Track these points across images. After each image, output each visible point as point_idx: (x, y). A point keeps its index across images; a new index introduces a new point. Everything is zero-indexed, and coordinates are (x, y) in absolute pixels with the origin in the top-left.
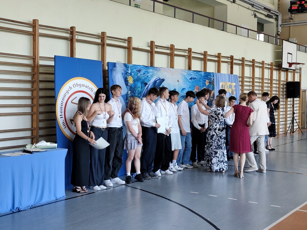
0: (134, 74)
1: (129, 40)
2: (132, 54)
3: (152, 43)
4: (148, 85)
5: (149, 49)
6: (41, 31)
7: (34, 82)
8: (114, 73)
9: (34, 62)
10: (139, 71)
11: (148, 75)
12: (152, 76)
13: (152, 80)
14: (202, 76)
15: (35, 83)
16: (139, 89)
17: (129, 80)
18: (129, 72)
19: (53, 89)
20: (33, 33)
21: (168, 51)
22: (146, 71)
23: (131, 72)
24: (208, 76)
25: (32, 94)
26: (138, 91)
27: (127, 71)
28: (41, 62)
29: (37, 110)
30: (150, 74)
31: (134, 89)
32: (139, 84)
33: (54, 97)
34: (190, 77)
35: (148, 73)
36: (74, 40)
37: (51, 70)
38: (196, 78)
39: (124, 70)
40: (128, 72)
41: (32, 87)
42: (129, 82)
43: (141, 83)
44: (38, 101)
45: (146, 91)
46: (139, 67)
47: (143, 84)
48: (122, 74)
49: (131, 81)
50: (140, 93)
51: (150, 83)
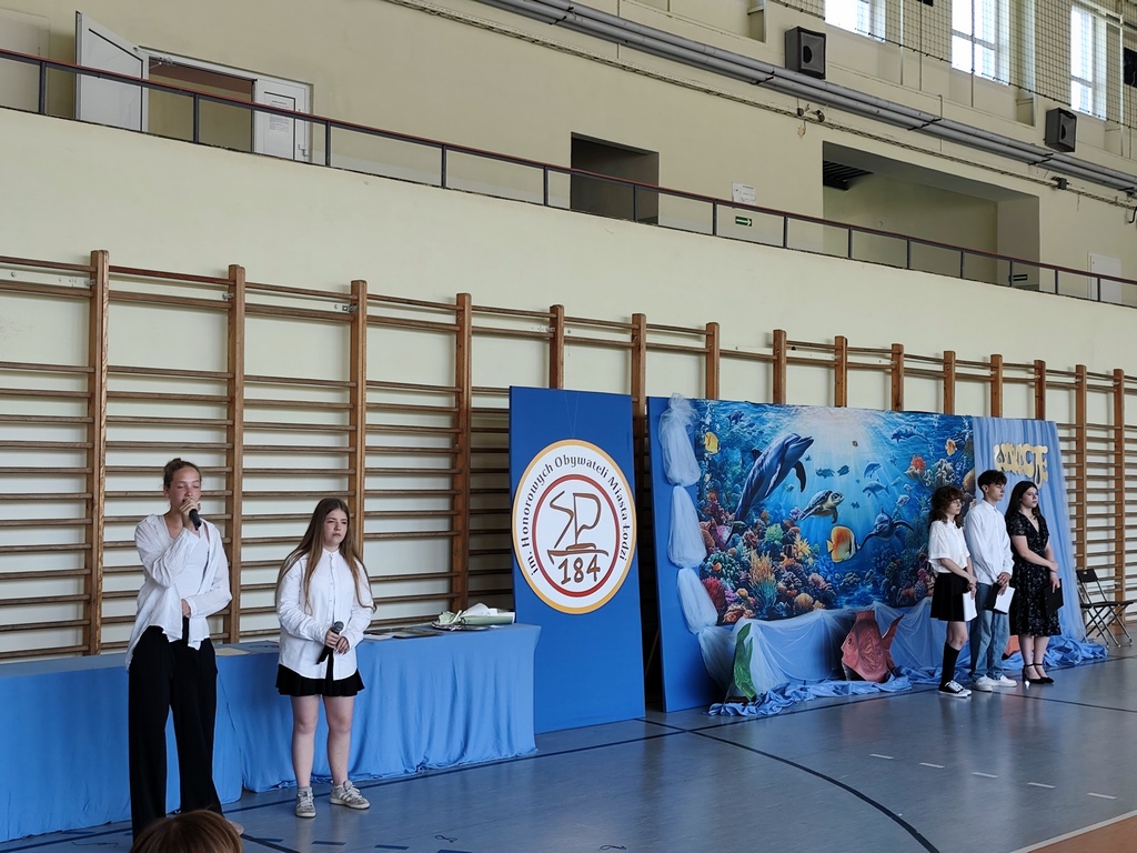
0: (722, 427)
1: (711, 331)
2: (718, 368)
3: (778, 334)
4: (762, 457)
5: (769, 352)
6: (477, 322)
7: (457, 454)
8: (665, 426)
9: (459, 401)
10: (737, 418)
11: (762, 428)
12: (774, 431)
13: (776, 443)
14: (933, 427)
15: (459, 456)
16: (734, 468)
17: (706, 442)
18: (708, 421)
19: (507, 471)
20: (458, 328)
21: (830, 357)
22: (756, 418)
23: (713, 422)
24: (952, 427)
25: (452, 484)
26: (734, 473)
27: (702, 420)
28: (477, 402)
29: (465, 526)
30: (769, 425)
31: (721, 468)
32: (736, 455)
33: (508, 493)
34: (895, 432)
35: (763, 422)
36: (560, 340)
37: (502, 422)
38: (912, 434)
39: (691, 417)
40: (704, 423)
41: (453, 465)
42: (707, 448)
43: (743, 452)
44: (466, 503)
45: (757, 472)
46: (736, 407)
47: (748, 454)
48: (688, 427)
49: (712, 446)
50: (739, 479)
51: (770, 451)
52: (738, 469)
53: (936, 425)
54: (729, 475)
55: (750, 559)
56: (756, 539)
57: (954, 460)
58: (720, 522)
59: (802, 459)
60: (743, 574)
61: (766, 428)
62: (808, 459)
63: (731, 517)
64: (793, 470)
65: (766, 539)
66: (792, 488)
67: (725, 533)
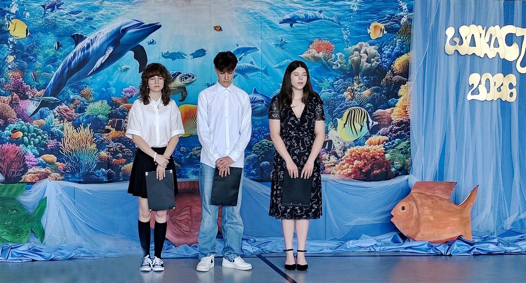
0: (32, 15)
4: (87, 41)
12: (108, 19)
13: (108, 29)
14: (351, 11)
17: (11, 28)
24: (380, 10)
30: (101, 12)
32: (50, 40)
34: (288, 17)
38: (316, 19)
42: (11, 33)
43: (60, 36)
45: (80, 55)
47: (67, 38)
49: (18, 31)
50: (53, 61)
51: (99, 35)
52: (51, 52)
53: (356, 9)
54: (40, 57)
55: (62, 129)
56: (72, 112)
57: (380, 44)
58: (24, 97)
59: (144, 43)
60: (52, 143)
61: (97, 16)
62: (152, 43)
63: (38, 93)
64: (130, 54)
65: (87, 113)
66: (126, 69)
67: (30, 107)
